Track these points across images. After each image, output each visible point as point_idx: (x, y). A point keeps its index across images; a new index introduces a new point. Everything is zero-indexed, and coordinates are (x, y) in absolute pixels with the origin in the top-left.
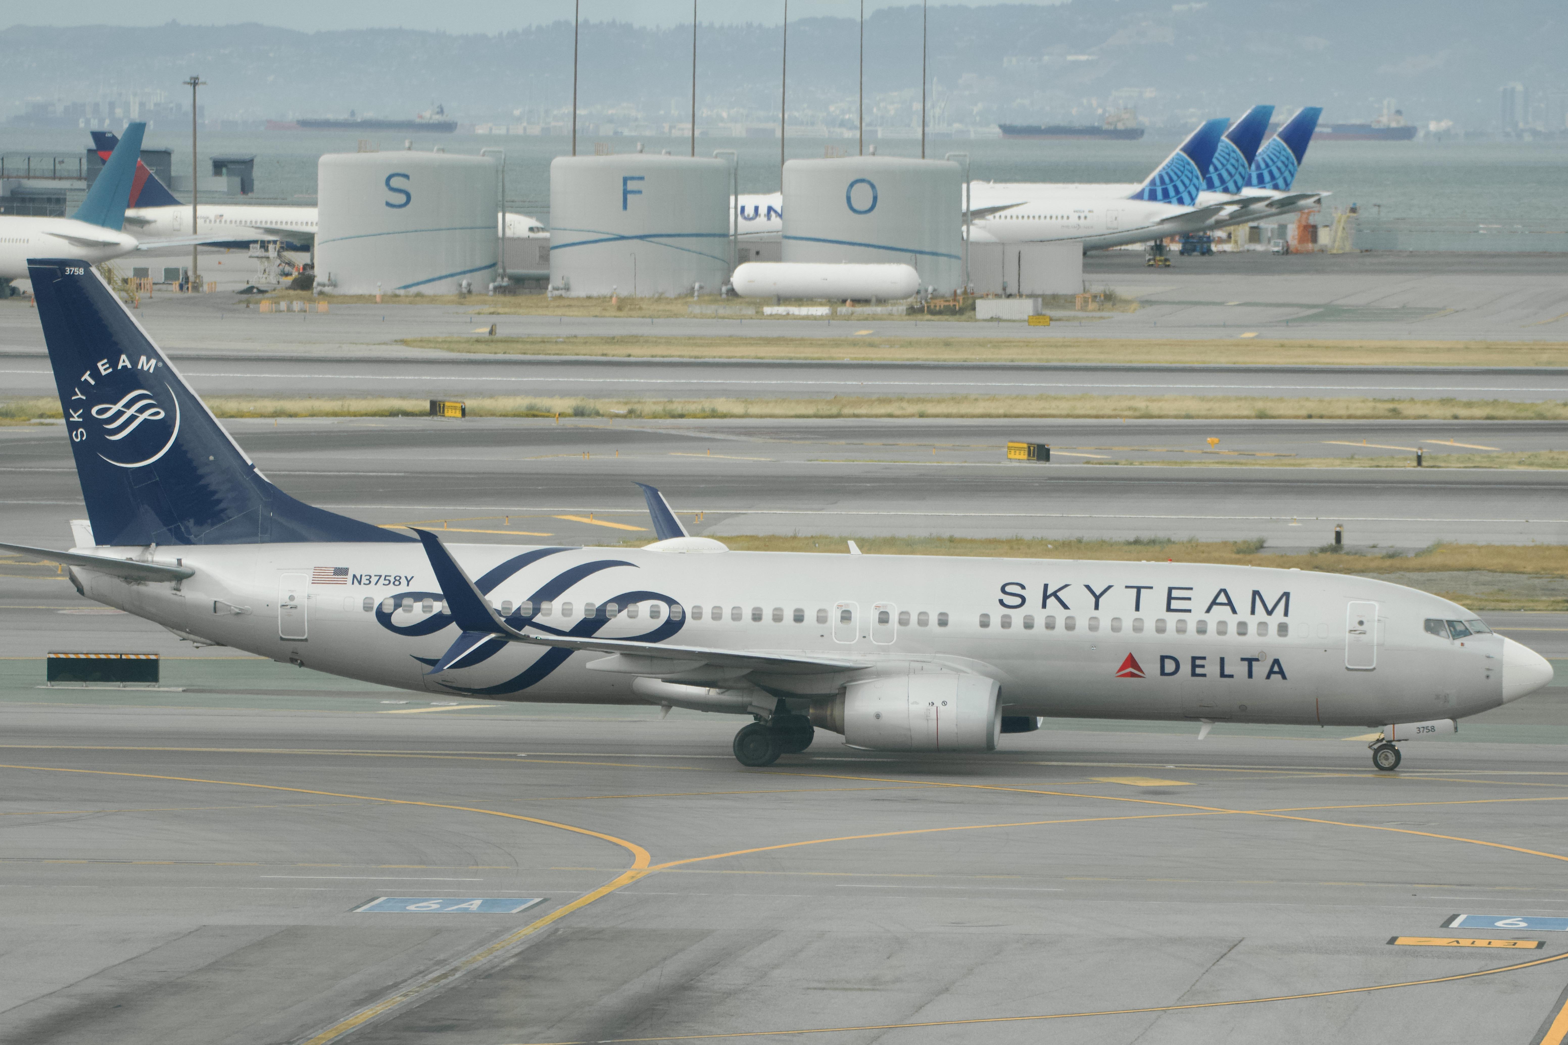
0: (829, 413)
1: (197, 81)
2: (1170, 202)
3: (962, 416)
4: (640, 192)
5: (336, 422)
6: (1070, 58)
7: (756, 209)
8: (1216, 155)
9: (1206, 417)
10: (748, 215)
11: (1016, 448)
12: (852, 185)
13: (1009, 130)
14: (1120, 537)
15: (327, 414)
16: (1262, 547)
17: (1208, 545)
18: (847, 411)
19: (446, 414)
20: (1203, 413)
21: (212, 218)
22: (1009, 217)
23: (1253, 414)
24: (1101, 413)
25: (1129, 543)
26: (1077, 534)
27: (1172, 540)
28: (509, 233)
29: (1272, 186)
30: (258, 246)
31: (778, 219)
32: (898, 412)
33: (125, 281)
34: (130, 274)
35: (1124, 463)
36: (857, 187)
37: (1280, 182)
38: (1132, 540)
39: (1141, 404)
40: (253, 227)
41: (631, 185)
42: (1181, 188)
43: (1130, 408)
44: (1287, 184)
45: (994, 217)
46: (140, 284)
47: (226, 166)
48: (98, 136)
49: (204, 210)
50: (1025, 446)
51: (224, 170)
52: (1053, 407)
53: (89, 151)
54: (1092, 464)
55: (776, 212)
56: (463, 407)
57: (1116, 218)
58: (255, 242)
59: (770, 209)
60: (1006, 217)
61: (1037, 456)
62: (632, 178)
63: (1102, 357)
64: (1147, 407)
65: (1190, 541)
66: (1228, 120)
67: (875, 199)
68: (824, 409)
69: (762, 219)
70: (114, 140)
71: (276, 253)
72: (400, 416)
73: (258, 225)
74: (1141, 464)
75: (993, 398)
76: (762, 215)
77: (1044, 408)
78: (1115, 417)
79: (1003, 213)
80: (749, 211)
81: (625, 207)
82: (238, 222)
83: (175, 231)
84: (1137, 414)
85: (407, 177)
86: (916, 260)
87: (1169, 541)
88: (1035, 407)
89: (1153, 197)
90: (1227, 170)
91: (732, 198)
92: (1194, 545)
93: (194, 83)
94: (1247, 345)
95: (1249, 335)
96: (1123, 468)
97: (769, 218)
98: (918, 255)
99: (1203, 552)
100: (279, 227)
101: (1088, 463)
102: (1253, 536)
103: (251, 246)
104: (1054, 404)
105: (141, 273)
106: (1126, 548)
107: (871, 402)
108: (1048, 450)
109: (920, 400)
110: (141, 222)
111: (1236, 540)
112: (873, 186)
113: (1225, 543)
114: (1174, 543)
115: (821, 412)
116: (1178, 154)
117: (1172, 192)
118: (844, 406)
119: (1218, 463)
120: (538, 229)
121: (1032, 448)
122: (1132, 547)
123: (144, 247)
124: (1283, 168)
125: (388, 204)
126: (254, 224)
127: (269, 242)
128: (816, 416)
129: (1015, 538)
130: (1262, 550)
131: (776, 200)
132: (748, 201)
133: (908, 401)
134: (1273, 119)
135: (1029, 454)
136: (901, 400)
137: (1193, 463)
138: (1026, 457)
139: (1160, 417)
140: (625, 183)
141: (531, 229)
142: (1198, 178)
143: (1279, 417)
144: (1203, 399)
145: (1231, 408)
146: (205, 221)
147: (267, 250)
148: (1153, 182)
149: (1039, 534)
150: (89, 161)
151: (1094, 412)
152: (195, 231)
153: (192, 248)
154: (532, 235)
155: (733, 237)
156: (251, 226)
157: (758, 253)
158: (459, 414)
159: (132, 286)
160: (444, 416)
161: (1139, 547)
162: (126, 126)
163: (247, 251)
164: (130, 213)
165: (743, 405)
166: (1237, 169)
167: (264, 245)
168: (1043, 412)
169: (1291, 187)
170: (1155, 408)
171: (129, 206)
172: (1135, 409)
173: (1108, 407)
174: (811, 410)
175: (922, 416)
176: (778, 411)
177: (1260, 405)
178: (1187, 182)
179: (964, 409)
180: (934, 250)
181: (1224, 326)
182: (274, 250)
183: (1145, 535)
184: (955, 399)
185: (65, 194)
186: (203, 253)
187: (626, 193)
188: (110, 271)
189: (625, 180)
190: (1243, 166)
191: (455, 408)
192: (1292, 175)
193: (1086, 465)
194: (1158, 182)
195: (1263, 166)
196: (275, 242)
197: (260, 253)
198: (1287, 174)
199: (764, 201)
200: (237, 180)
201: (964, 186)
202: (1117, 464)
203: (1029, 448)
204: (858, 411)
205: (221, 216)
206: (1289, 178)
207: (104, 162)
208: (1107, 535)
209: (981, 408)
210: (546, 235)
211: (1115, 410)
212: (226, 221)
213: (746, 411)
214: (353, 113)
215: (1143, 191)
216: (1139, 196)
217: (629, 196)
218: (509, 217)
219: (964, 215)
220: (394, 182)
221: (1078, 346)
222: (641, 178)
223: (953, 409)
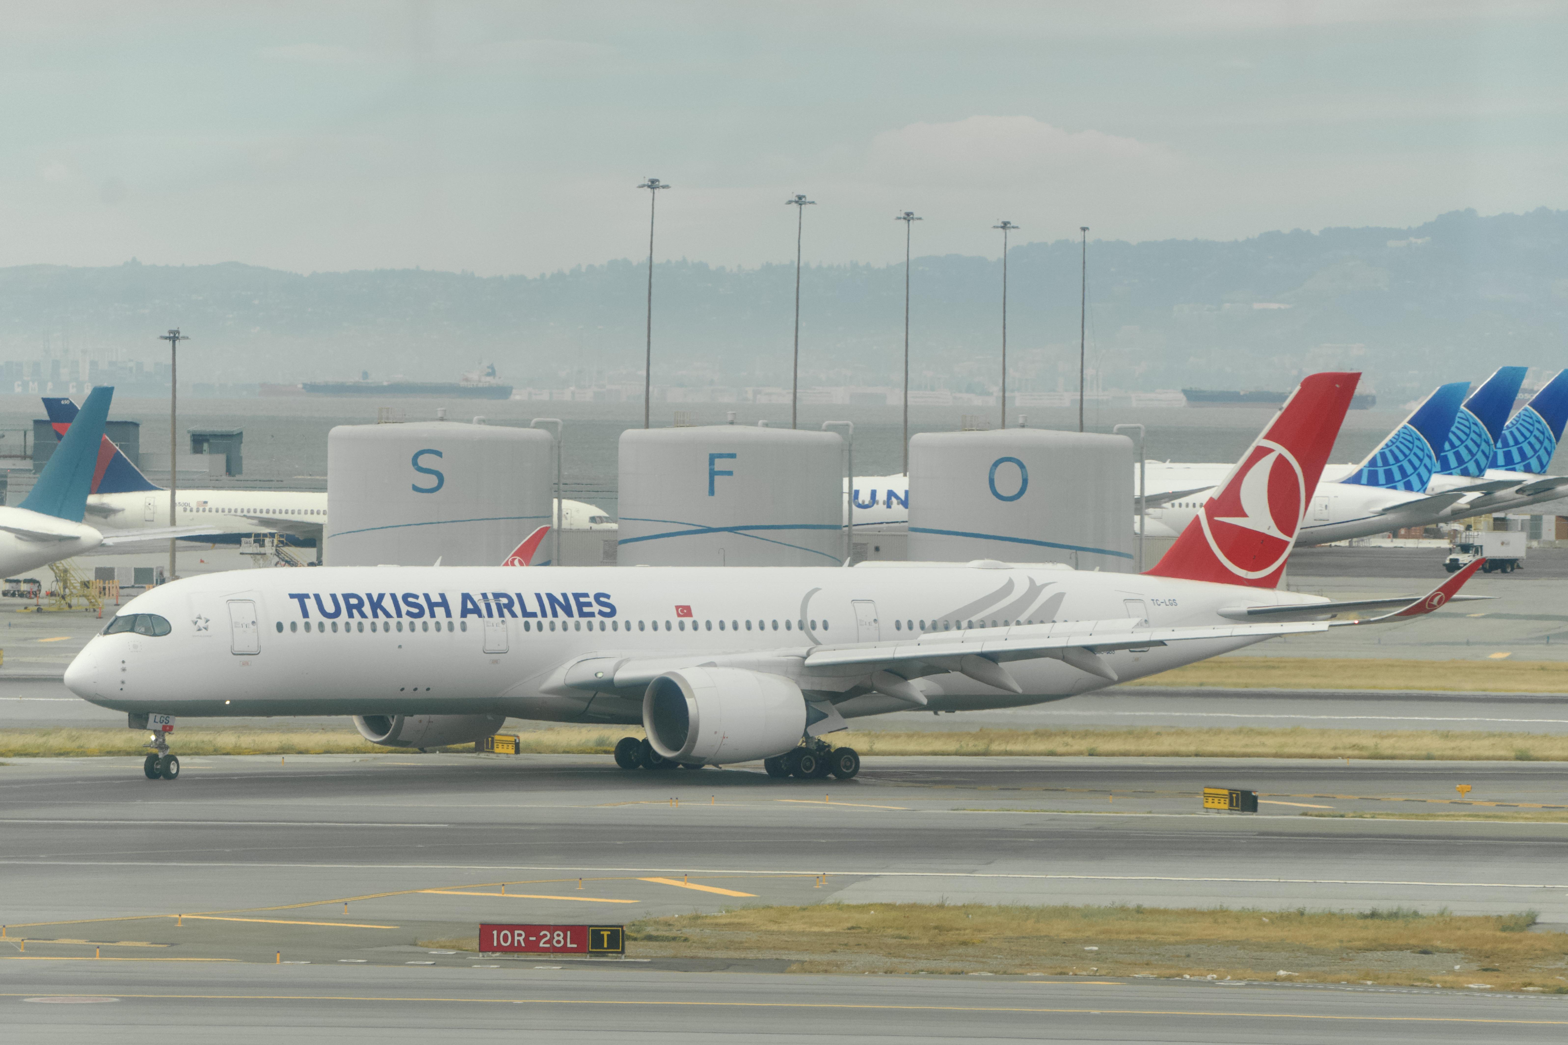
0: (974, 749)
1: (177, 335)
2: (1395, 488)
3: (1143, 755)
4: (730, 473)
5: (358, 760)
6: (1257, 306)
7: (874, 493)
8: (1453, 429)
9: (1452, 758)
10: (863, 502)
11: (1215, 796)
12: (996, 464)
13: (1194, 396)
14: (1353, 909)
15: (347, 751)
16: (1535, 923)
17: (1467, 920)
18: (995, 747)
19: (496, 750)
20: (1449, 753)
21: (194, 505)
22: (1191, 505)
23: (1513, 754)
24: (1319, 752)
25: (1365, 917)
26: (1295, 904)
27: (1420, 913)
28: (565, 525)
29: (1522, 468)
30: (252, 539)
31: (901, 506)
32: (1061, 749)
33: (86, 585)
34: (90, 576)
35: (1351, 815)
36: (1002, 466)
37: (1534, 463)
38: (1368, 912)
39: (1368, 742)
40: (244, 516)
41: (720, 465)
42: (1409, 469)
43: (1354, 747)
44: (1542, 466)
45: (1173, 505)
46: (104, 589)
47: (207, 441)
48: (51, 404)
49: (184, 496)
50: (1226, 792)
51: (206, 446)
52: (1255, 744)
53: (37, 422)
54: (1311, 815)
55: (897, 497)
56: (517, 741)
57: (1326, 506)
58: (248, 535)
59: (891, 494)
60: (1187, 505)
61: (1242, 806)
62: (721, 456)
63: (1314, 681)
64: (1376, 745)
65: (1442, 914)
66: (1469, 383)
67: (1025, 482)
68: (971, 745)
69: (881, 507)
70: (71, 409)
71: (274, 548)
72: (438, 752)
73: (252, 514)
74: (1373, 817)
75: (1180, 733)
76: (881, 502)
77: (1246, 746)
78: (1335, 757)
79: (1184, 500)
80: (864, 497)
81: (712, 492)
82: (227, 511)
83: (148, 522)
84: (1364, 753)
85: (439, 454)
86: (1077, 559)
87: (1416, 914)
88: (1237, 744)
89: (1373, 481)
90: (1467, 447)
91: (846, 481)
92: (1448, 919)
93: (174, 337)
94: (1498, 668)
95: (1499, 655)
96: (1350, 822)
97: (889, 507)
98: (1079, 552)
99: (1459, 929)
100: (277, 516)
101: (1305, 814)
102: (1521, 908)
103: (243, 540)
104: (1257, 740)
105: (105, 574)
106: (1360, 922)
107: (1026, 737)
108: (1255, 798)
109: (1086, 734)
110: (105, 512)
111: (1501, 914)
112: (1022, 466)
113: (1487, 918)
114: (1422, 917)
115: (965, 749)
116: (1405, 427)
117: (1397, 475)
118: (992, 741)
119: (1469, 816)
120: (601, 520)
121: (1234, 795)
122: (1369, 922)
123: (109, 542)
124: (1537, 446)
125: (415, 488)
126: (245, 513)
127: (265, 535)
128: (957, 754)
129: (1218, 907)
130: (1534, 927)
131: (899, 483)
132: (864, 485)
133: (1073, 737)
134: (1526, 383)
135: (1231, 804)
136: (1064, 733)
137: (1438, 816)
138: (1226, 806)
139: (1393, 757)
140: (712, 463)
141: (593, 519)
142: (1430, 457)
143: (1547, 759)
144: (1446, 736)
145: (1482, 747)
146: (185, 510)
147: (262, 545)
148: (1373, 462)
149: (1249, 903)
150: (37, 437)
151: (1309, 751)
152: (173, 522)
153: (169, 543)
154: (595, 526)
155: (846, 529)
156: (242, 514)
157: (877, 549)
158: (511, 750)
159: (93, 591)
160: (493, 752)
161: (1378, 922)
162: (88, 391)
163: (238, 546)
164: (93, 499)
165: (866, 739)
166: (1478, 446)
167: (259, 539)
168: (1249, 750)
169: (1548, 468)
170: (1386, 746)
171: (92, 492)
172: (1362, 748)
173: (1326, 746)
174: (952, 746)
175: (1092, 754)
176: (912, 746)
177: (1520, 744)
178: (1416, 462)
179: (1145, 745)
180: (1098, 547)
181: (1468, 643)
182: (271, 544)
183: (1384, 907)
184: (1131, 733)
185: (6, 476)
186: (186, 549)
187: (713, 474)
188: (66, 571)
189: (712, 458)
190: (1487, 442)
191: (508, 743)
192: (1549, 454)
193: (1303, 817)
194: (1380, 462)
195: (1511, 442)
196: (272, 535)
197: (255, 548)
198: (1542, 452)
199: (882, 484)
200: (221, 459)
201: (1137, 466)
202: (1342, 816)
203: (1231, 794)
204: (1010, 747)
205: (206, 502)
206: (1545, 458)
207: (59, 437)
208: (1336, 906)
209: (1166, 744)
210: (614, 526)
211: (1335, 748)
212: (210, 511)
213: (871, 747)
214: (365, 375)
215: (1360, 472)
216: (1355, 480)
217: (717, 478)
218: (565, 502)
219: (1138, 501)
220: (423, 461)
221: (1285, 667)
222: (732, 456)
223: (1131, 745)
